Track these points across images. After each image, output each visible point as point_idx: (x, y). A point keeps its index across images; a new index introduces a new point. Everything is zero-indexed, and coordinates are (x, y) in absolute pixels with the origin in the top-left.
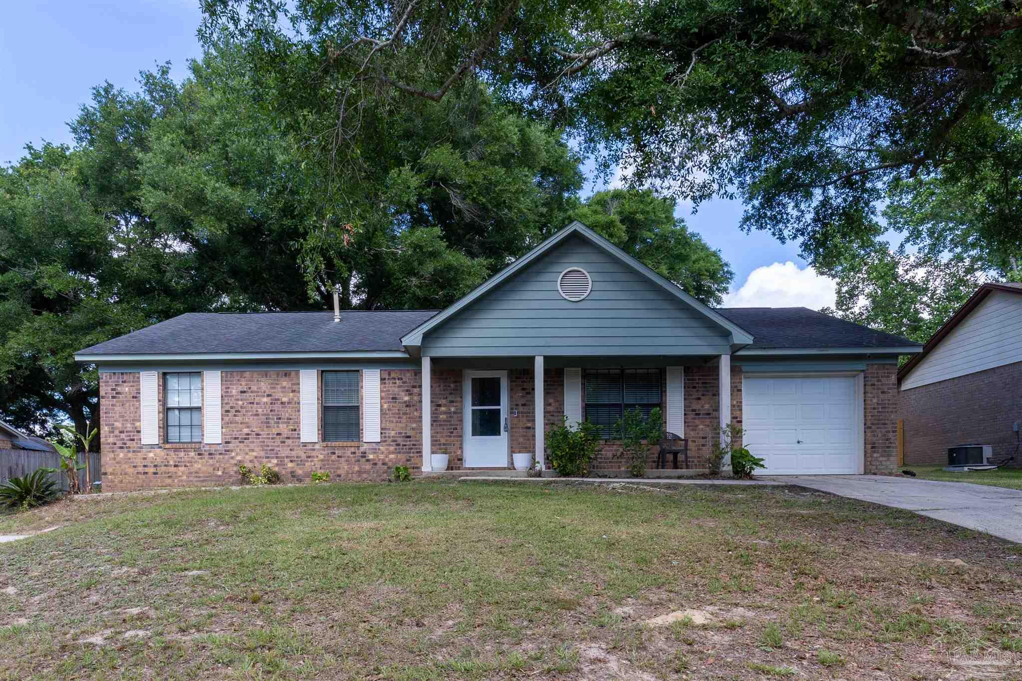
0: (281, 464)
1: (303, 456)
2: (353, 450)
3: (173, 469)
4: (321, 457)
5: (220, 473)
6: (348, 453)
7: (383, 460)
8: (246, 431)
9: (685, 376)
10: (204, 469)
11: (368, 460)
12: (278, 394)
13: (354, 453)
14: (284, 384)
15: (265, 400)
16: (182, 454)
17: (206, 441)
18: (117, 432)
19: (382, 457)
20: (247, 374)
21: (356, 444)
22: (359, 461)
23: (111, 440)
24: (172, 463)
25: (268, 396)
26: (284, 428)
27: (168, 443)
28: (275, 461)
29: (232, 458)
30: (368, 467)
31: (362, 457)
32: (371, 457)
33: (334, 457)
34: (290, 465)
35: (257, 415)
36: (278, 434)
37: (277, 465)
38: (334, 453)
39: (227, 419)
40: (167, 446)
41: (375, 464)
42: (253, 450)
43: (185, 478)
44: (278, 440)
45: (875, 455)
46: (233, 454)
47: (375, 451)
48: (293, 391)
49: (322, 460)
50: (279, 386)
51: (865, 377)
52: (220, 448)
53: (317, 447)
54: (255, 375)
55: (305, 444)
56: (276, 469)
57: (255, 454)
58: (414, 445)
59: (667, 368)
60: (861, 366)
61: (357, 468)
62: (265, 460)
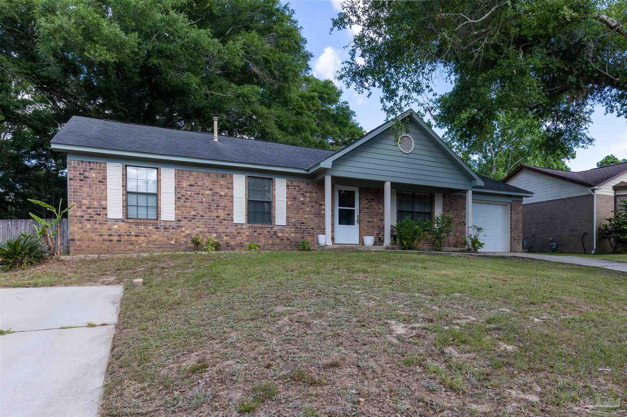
0: (219, 237)
1: (235, 233)
2: (268, 229)
3: (134, 238)
4: (247, 233)
5: (173, 242)
6: (266, 232)
7: (287, 237)
8: (193, 213)
9: (443, 198)
10: (161, 239)
11: (278, 237)
12: (218, 190)
13: (269, 232)
14: (222, 183)
15: (208, 192)
16: (142, 227)
17: (162, 219)
18: (84, 208)
19: (286, 235)
20: (194, 173)
21: (270, 226)
22: (272, 237)
23: (79, 213)
24: (133, 233)
25: (210, 190)
26: (222, 214)
27: (128, 218)
28: (215, 235)
29: (183, 232)
30: (278, 241)
31: (274, 235)
32: (280, 235)
33: (256, 234)
34: (225, 238)
35: (202, 202)
36: (217, 217)
37: (216, 238)
38: (256, 232)
39: (179, 204)
40: (130, 221)
41: (282, 239)
42: (198, 227)
43: (144, 245)
44: (217, 221)
45: (515, 243)
46: (183, 229)
47: (282, 231)
48: (228, 188)
49: (248, 236)
50: (218, 184)
51: (511, 206)
52: (173, 224)
53: (244, 227)
54: (201, 174)
55: (236, 225)
56: (216, 240)
57: (200, 229)
58: (306, 228)
59: (436, 194)
60: (510, 200)
61: (271, 242)
62: (207, 234)
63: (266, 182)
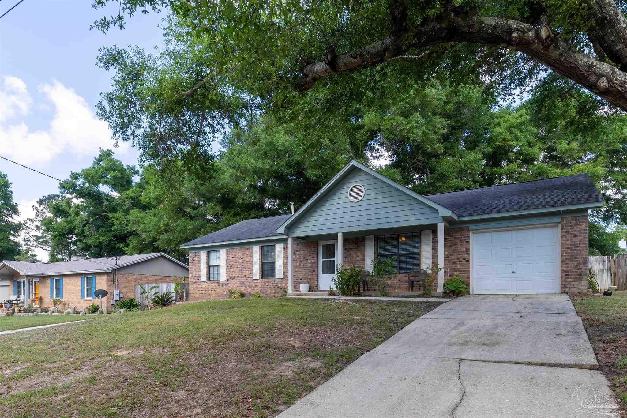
0: (246, 289)
1: (254, 285)
2: (272, 282)
3: (210, 291)
4: (260, 286)
5: (225, 293)
6: (271, 284)
7: (284, 287)
8: (234, 275)
9: (433, 235)
10: (220, 291)
11: (278, 287)
12: (245, 258)
13: (273, 284)
14: (247, 253)
15: (241, 261)
16: (213, 285)
17: (221, 280)
18: (194, 277)
19: (284, 285)
20: (234, 250)
21: (273, 279)
22: (274, 287)
23: (192, 280)
24: (210, 289)
25: (242, 259)
26: (247, 273)
27: (210, 280)
28: (244, 288)
29: (229, 287)
30: (278, 290)
31: (276, 285)
32: (279, 285)
33: (265, 286)
34: (249, 290)
35: (238, 268)
36: (245, 276)
37: (245, 290)
38: (265, 284)
39: (227, 269)
40: (209, 282)
41: (281, 289)
42: (236, 283)
43: (214, 295)
44: (245, 278)
46: (230, 285)
47: (281, 283)
48: (251, 256)
49: (261, 287)
50: (245, 254)
52: (225, 282)
53: (259, 281)
54: (237, 249)
55: (255, 280)
56: (244, 291)
57: (237, 285)
58: (297, 279)
59: (422, 231)
60: (557, 219)
61: (274, 291)
62: (240, 287)
63: (270, 248)
